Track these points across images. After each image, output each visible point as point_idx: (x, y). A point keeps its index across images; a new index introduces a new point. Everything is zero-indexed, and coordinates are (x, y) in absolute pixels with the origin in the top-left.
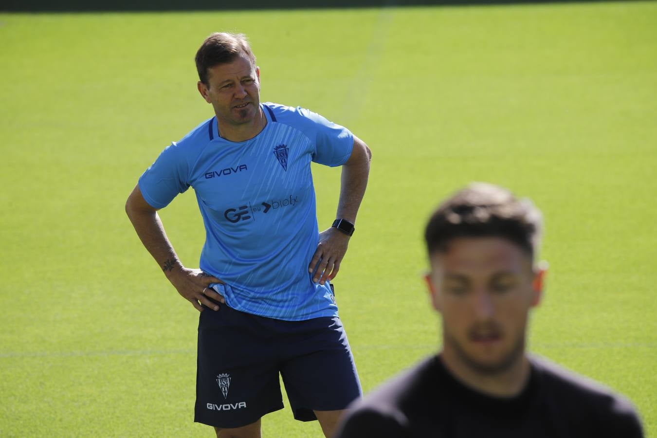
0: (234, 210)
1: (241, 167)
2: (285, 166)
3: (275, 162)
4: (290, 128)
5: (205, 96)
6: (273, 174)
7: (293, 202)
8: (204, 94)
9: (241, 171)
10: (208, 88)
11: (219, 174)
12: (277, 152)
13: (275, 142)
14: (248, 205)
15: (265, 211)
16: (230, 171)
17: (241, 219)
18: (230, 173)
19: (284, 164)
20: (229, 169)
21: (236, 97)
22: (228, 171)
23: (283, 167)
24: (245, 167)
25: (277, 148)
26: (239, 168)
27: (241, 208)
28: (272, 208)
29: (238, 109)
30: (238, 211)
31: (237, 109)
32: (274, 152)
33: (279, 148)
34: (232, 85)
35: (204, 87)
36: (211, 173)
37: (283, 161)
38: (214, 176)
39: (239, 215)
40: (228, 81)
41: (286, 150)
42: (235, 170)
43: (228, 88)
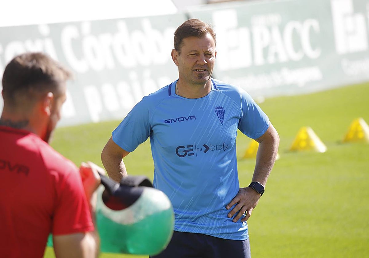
0: (184, 147)
1: (192, 117)
2: (222, 122)
3: (215, 117)
4: (227, 96)
5: (175, 60)
6: (214, 124)
7: (225, 147)
8: (174, 59)
9: (191, 119)
10: (179, 54)
11: (175, 120)
12: (217, 110)
13: (216, 104)
14: (194, 145)
15: (205, 152)
16: (183, 119)
17: (187, 155)
18: (183, 121)
19: (221, 120)
20: (183, 118)
21: (198, 63)
22: (182, 119)
23: (221, 121)
24: (194, 117)
25: (217, 108)
26: (190, 117)
27: (188, 146)
28: (210, 149)
29: (198, 72)
30: (186, 149)
31: (196, 72)
32: (215, 110)
33: (219, 108)
34: (197, 54)
35: (176, 53)
36: (170, 120)
37: (221, 118)
38: (171, 122)
39: (186, 152)
40: (196, 51)
41: (223, 111)
42: (187, 119)
43: (194, 56)
